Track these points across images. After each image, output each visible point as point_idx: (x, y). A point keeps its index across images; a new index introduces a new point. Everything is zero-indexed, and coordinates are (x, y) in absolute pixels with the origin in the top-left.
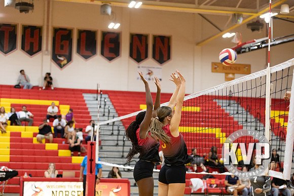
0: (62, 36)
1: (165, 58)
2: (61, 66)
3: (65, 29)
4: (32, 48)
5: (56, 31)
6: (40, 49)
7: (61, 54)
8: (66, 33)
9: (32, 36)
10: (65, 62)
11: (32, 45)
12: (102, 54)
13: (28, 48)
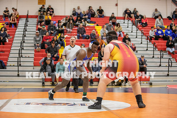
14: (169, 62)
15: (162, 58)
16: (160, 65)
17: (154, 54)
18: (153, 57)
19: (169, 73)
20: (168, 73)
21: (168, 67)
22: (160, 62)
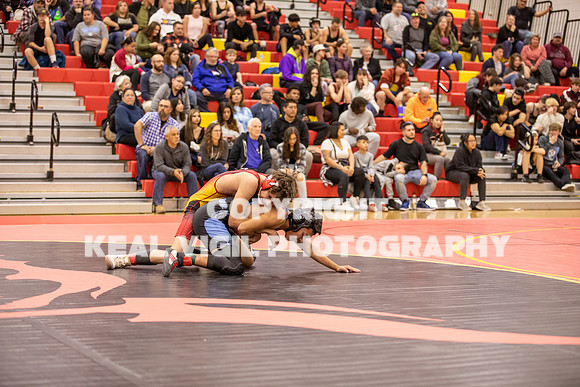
14: (53, 127)
15: (36, 110)
16: (30, 138)
17: (13, 96)
18: (13, 106)
19: (53, 169)
20: (51, 166)
21: (49, 146)
22: (31, 127)
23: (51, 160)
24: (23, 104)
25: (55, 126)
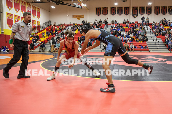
0: (135, 9)
1: (165, 13)
2: (135, 18)
3: (136, 7)
4: (127, 13)
5: (133, 8)
6: (129, 13)
7: (135, 14)
8: (136, 8)
9: (127, 10)
10: (136, 16)
11: (127, 12)
12: (146, 13)
13: (126, 13)
23: (158, 47)
24: (155, 40)
25: (158, 43)
